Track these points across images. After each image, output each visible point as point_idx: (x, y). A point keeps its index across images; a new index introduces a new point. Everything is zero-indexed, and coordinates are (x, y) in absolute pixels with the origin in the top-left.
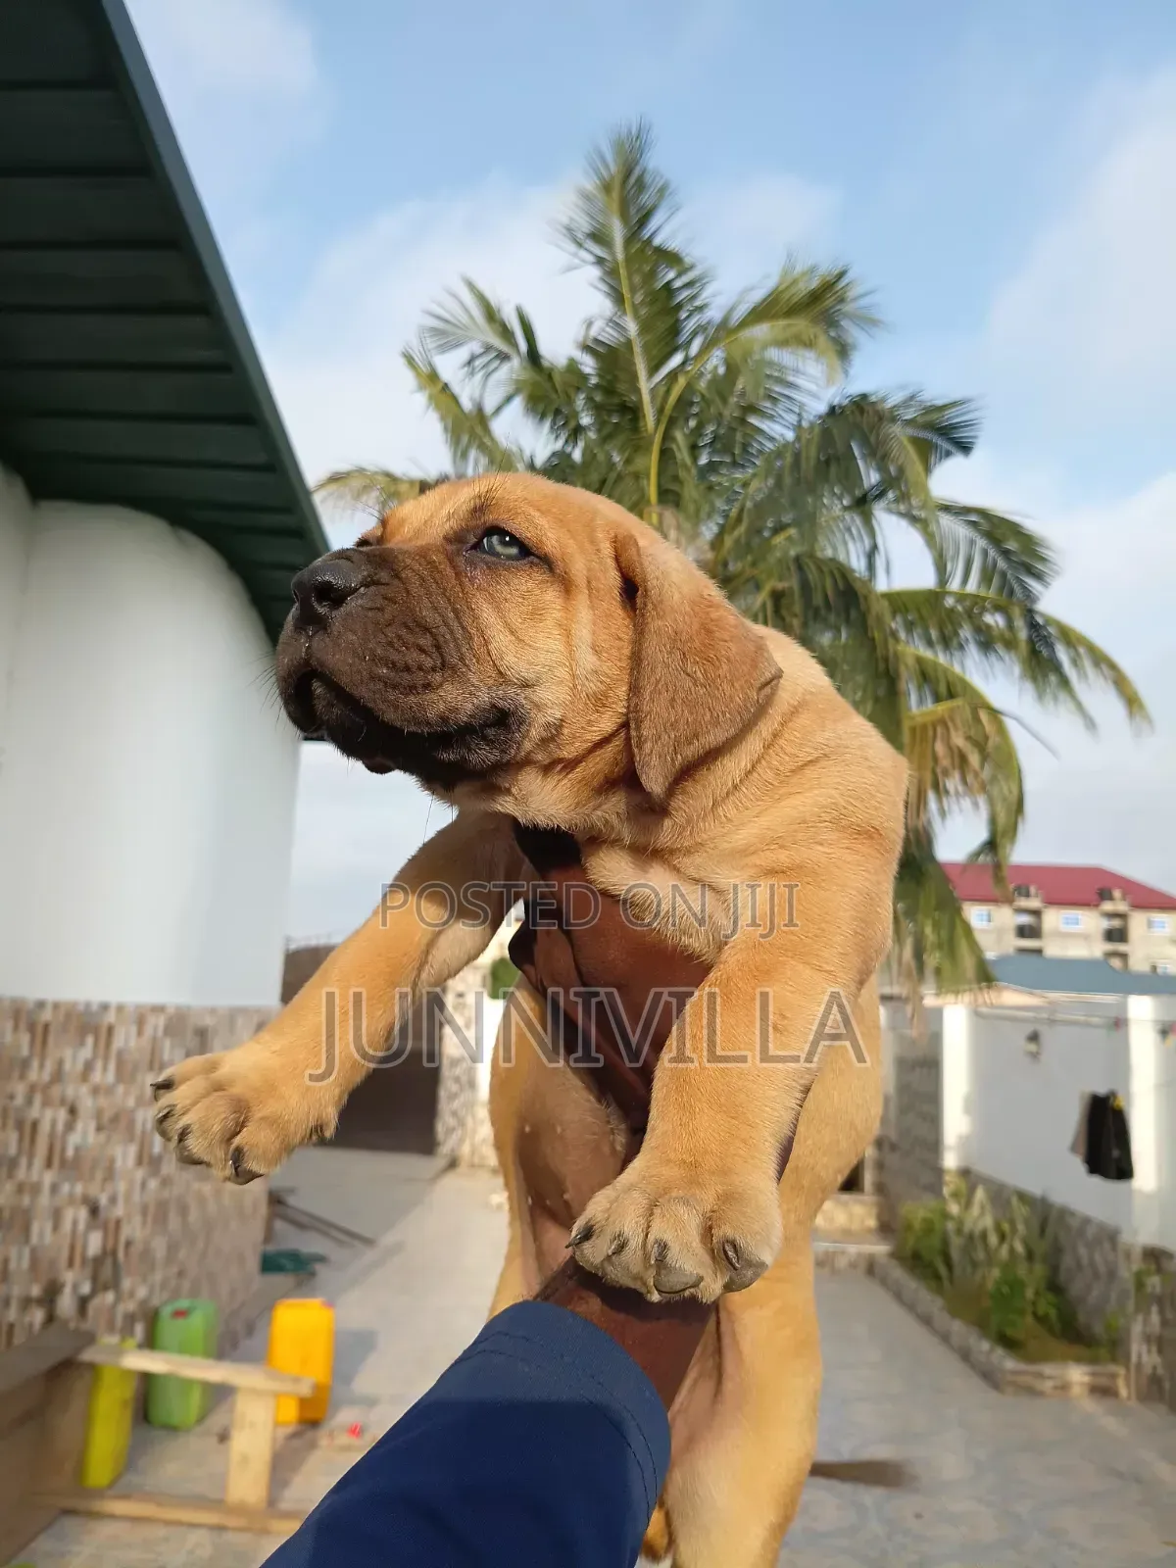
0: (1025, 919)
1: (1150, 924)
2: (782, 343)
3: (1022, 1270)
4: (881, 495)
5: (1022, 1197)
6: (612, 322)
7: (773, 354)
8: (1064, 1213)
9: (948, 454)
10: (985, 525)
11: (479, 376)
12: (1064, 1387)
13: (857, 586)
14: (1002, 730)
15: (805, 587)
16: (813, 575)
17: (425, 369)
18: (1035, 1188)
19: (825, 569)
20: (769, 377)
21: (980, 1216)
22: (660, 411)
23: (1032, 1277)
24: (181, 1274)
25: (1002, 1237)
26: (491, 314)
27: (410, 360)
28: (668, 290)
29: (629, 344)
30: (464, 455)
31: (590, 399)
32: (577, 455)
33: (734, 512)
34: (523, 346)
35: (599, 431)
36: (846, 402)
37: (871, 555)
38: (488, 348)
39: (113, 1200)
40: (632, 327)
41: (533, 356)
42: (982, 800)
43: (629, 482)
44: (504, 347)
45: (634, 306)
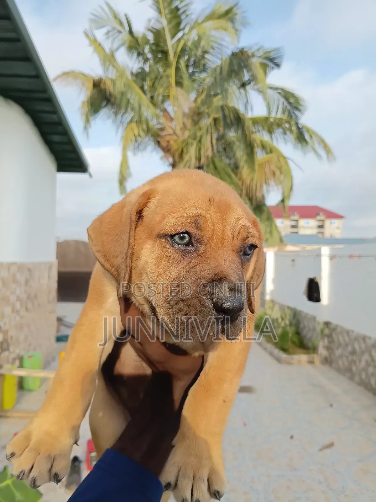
0: (293, 223)
1: (331, 223)
2: (216, 29)
3: (288, 329)
4: (249, 83)
5: (289, 308)
6: (158, 21)
7: (213, 33)
8: (300, 312)
9: (273, 68)
10: (283, 93)
11: (110, 40)
12: (300, 362)
13: (241, 116)
14: (287, 163)
15: (224, 116)
16: (227, 112)
17: (92, 38)
18: (292, 305)
19: (230, 110)
20: (212, 41)
21: (276, 314)
22: (175, 53)
23: (291, 331)
24: (30, 345)
25: (283, 319)
26: (116, 17)
27: (87, 35)
28: (177, 9)
29: (163, 28)
30: (108, 69)
31: (151, 48)
32: (147, 69)
33: (201, 90)
34: (127, 28)
35: (154, 60)
36: (237, 51)
37: (246, 104)
38: (114, 29)
39: (5, 324)
40: (165, 22)
41: (131, 32)
42: (280, 187)
43: (164, 79)
44: (120, 28)
45: (165, 15)
